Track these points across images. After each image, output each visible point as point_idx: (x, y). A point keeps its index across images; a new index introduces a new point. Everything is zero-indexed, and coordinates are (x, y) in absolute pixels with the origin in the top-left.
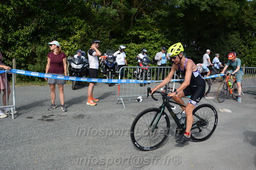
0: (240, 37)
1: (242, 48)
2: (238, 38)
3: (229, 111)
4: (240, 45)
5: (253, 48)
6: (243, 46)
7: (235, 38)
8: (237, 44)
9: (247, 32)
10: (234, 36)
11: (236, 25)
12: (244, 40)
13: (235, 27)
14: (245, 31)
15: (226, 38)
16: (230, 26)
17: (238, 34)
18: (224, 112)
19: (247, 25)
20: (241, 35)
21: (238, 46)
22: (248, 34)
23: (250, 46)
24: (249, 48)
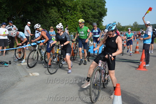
0: (58, 12)
1: (60, 20)
2: (56, 12)
3: (37, 74)
4: (59, 18)
5: (68, 20)
6: (61, 19)
7: (54, 12)
8: (56, 17)
9: (62, 8)
10: (53, 10)
11: (53, 2)
12: (61, 14)
13: (53, 3)
14: (61, 7)
15: (47, 12)
16: (48, 2)
17: (56, 10)
18: (33, 76)
19: (62, 3)
20: (59, 10)
21: (57, 18)
22: (63, 10)
23: (65, 19)
24: (65, 21)
